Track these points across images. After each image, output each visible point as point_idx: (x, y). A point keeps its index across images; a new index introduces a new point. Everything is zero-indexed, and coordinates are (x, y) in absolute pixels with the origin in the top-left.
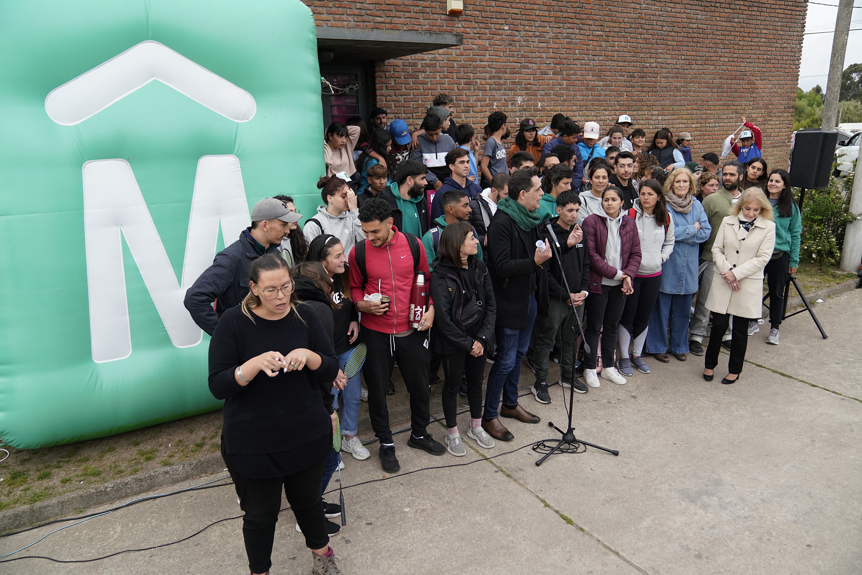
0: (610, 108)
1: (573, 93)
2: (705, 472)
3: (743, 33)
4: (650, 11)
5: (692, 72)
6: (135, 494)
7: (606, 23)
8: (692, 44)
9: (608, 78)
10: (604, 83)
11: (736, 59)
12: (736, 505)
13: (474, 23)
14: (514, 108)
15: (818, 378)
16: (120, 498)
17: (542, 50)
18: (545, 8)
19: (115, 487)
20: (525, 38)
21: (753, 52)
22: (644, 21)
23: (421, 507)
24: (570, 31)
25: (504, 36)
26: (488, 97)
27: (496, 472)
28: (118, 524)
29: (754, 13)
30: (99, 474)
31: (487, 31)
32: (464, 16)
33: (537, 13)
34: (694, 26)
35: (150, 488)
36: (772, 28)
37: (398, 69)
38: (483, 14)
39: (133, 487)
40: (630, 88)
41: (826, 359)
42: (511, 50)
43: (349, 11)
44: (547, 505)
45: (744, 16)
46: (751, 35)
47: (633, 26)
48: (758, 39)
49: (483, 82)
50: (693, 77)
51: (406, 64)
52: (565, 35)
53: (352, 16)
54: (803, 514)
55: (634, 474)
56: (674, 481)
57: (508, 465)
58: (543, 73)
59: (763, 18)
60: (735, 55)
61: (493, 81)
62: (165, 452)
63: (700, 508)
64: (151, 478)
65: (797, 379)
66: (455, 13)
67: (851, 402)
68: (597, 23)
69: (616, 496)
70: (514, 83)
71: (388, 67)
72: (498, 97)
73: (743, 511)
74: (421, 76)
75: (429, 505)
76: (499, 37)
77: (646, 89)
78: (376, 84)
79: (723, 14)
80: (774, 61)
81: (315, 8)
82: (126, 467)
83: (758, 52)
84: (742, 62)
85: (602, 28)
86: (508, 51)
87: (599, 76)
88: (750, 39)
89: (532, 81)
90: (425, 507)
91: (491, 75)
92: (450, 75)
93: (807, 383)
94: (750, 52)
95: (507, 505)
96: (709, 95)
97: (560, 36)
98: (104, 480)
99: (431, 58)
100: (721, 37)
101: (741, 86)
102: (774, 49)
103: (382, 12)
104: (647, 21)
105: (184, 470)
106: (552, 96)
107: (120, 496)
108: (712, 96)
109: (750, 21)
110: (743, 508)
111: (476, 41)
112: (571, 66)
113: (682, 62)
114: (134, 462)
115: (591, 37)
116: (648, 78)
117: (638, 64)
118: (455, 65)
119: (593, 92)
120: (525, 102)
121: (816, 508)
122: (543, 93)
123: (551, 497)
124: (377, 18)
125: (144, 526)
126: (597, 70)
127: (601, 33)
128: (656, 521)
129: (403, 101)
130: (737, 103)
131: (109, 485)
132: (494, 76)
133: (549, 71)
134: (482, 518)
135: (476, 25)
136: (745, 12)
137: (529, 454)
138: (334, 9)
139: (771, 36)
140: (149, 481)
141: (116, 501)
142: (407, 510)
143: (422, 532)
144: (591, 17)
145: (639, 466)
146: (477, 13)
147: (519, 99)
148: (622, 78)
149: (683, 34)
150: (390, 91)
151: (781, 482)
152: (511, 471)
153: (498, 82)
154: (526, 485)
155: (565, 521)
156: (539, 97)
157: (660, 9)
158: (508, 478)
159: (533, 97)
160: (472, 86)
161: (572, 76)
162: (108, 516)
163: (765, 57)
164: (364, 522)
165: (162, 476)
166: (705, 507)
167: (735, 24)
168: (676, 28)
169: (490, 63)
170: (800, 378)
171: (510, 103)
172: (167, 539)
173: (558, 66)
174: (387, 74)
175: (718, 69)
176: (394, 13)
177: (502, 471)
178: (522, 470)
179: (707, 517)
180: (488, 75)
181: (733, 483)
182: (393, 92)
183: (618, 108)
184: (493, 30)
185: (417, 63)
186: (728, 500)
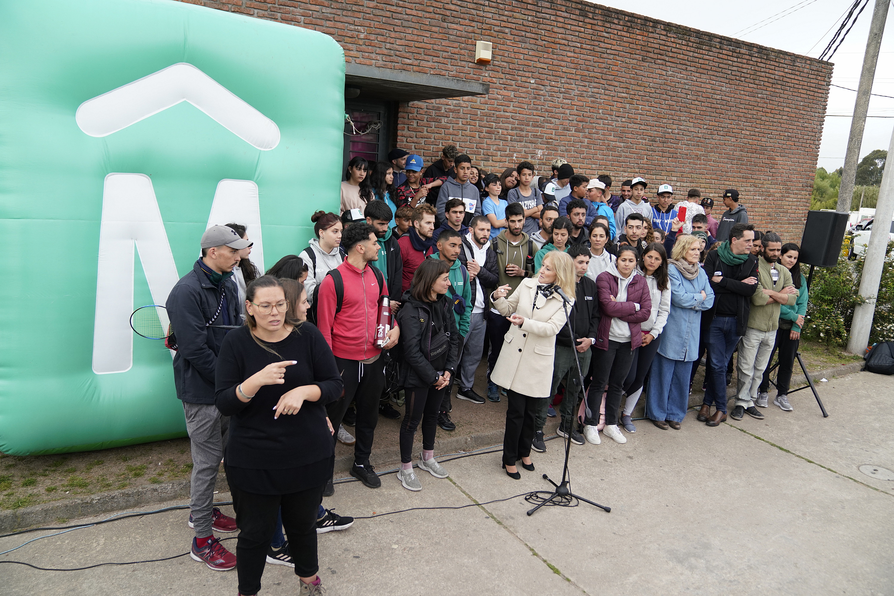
0: (629, 170)
1: (593, 151)
2: (695, 535)
3: (765, 109)
4: (676, 78)
5: (713, 142)
6: (121, 509)
7: (631, 85)
8: (715, 114)
9: (629, 139)
10: (625, 144)
11: (757, 134)
12: (723, 568)
13: (500, 73)
14: (533, 160)
15: (815, 454)
16: (106, 511)
17: (567, 106)
18: (572, 65)
19: (102, 500)
20: (550, 93)
21: (774, 128)
22: (669, 88)
23: (409, 545)
24: (596, 90)
25: (529, 89)
26: (508, 148)
27: (487, 518)
28: (102, 536)
29: (777, 90)
30: (86, 486)
31: (514, 82)
32: (492, 66)
33: (564, 69)
34: (718, 97)
35: (137, 504)
36: (794, 106)
37: (421, 111)
38: (511, 66)
39: (119, 502)
40: (651, 152)
41: (825, 437)
42: (535, 103)
43: (378, 51)
44: (535, 554)
45: (768, 93)
46: (773, 111)
47: (658, 92)
48: (781, 116)
49: (505, 132)
50: (714, 147)
51: (430, 108)
52: (590, 93)
53: (381, 56)
54: (787, 583)
55: (625, 531)
56: (663, 542)
57: (500, 513)
58: (564, 129)
59: (786, 96)
60: (757, 129)
61: (515, 132)
62: (155, 470)
63: (687, 569)
64: (139, 493)
65: (794, 454)
66: (482, 63)
67: (845, 480)
68: (623, 85)
69: (605, 551)
70: (535, 136)
71: (412, 109)
72: (518, 149)
73: (728, 575)
74: (444, 120)
75: (418, 544)
76: (524, 90)
77: (667, 154)
78: (398, 124)
79: (747, 88)
80: (794, 139)
81: (345, 44)
82: (114, 482)
83: (780, 129)
84: (763, 137)
85: (628, 90)
86: (532, 105)
87: (620, 137)
88: (772, 115)
89: (553, 136)
90: (413, 546)
91: (513, 126)
92: (473, 122)
93: (803, 458)
94: (771, 128)
95: (496, 550)
96: (729, 166)
97: (585, 94)
98: (91, 492)
99: (456, 104)
100: (744, 111)
101: (761, 161)
102: (795, 127)
103: (411, 54)
104: (672, 88)
105: (173, 489)
106: (572, 153)
107: (106, 509)
108: (732, 167)
109: (774, 98)
110: (730, 573)
111: (501, 92)
112: (594, 124)
113: (704, 131)
114: (122, 476)
115: (616, 99)
116: (669, 144)
117: (661, 129)
118: (479, 113)
119: (613, 152)
120: (545, 156)
121: (801, 579)
122: (564, 148)
123: (540, 546)
124: (406, 60)
125: (128, 541)
126: (619, 131)
127: (625, 95)
128: (643, 578)
129: (423, 143)
130: (755, 177)
131: (96, 497)
132: (516, 128)
133: (571, 127)
134: (470, 561)
135: (503, 76)
136: (769, 89)
137: (521, 503)
138: (364, 46)
139: (794, 115)
140: (136, 497)
141: (101, 514)
142: (395, 546)
143: (409, 569)
144: (617, 78)
145: (630, 525)
146: (505, 64)
147: (540, 153)
148: (644, 141)
149: (706, 104)
150: (412, 132)
151: (769, 550)
152: (502, 518)
153: (520, 133)
154: (516, 533)
155: (552, 571)
156: (559, 152)
157: (686, 78)
158: (498, 525)
159: (553, 152)
160: (493, 135)
161: (594, 135)
162: (92, 528)
163: (786, 134)
164: (352, 555)
165: (150, 493)
166: (692, 568)
167: (759, 100)
168: (701, 97)
169: (513, 114)
170: (797, 453)
171: (530, 155)
172: (151, 555)
173: (581, 124)
174: (410, 115)
175: (739, 141)
176: (423, 57)
177: (493, 517)
178: (512, 518)
179: (693, 578)
180: (510, 126)
181: (721, 548)
182: (414, 133)
183: (637, 170)
184: (519, 82)
185: (441, 108)
186: (715, 564)
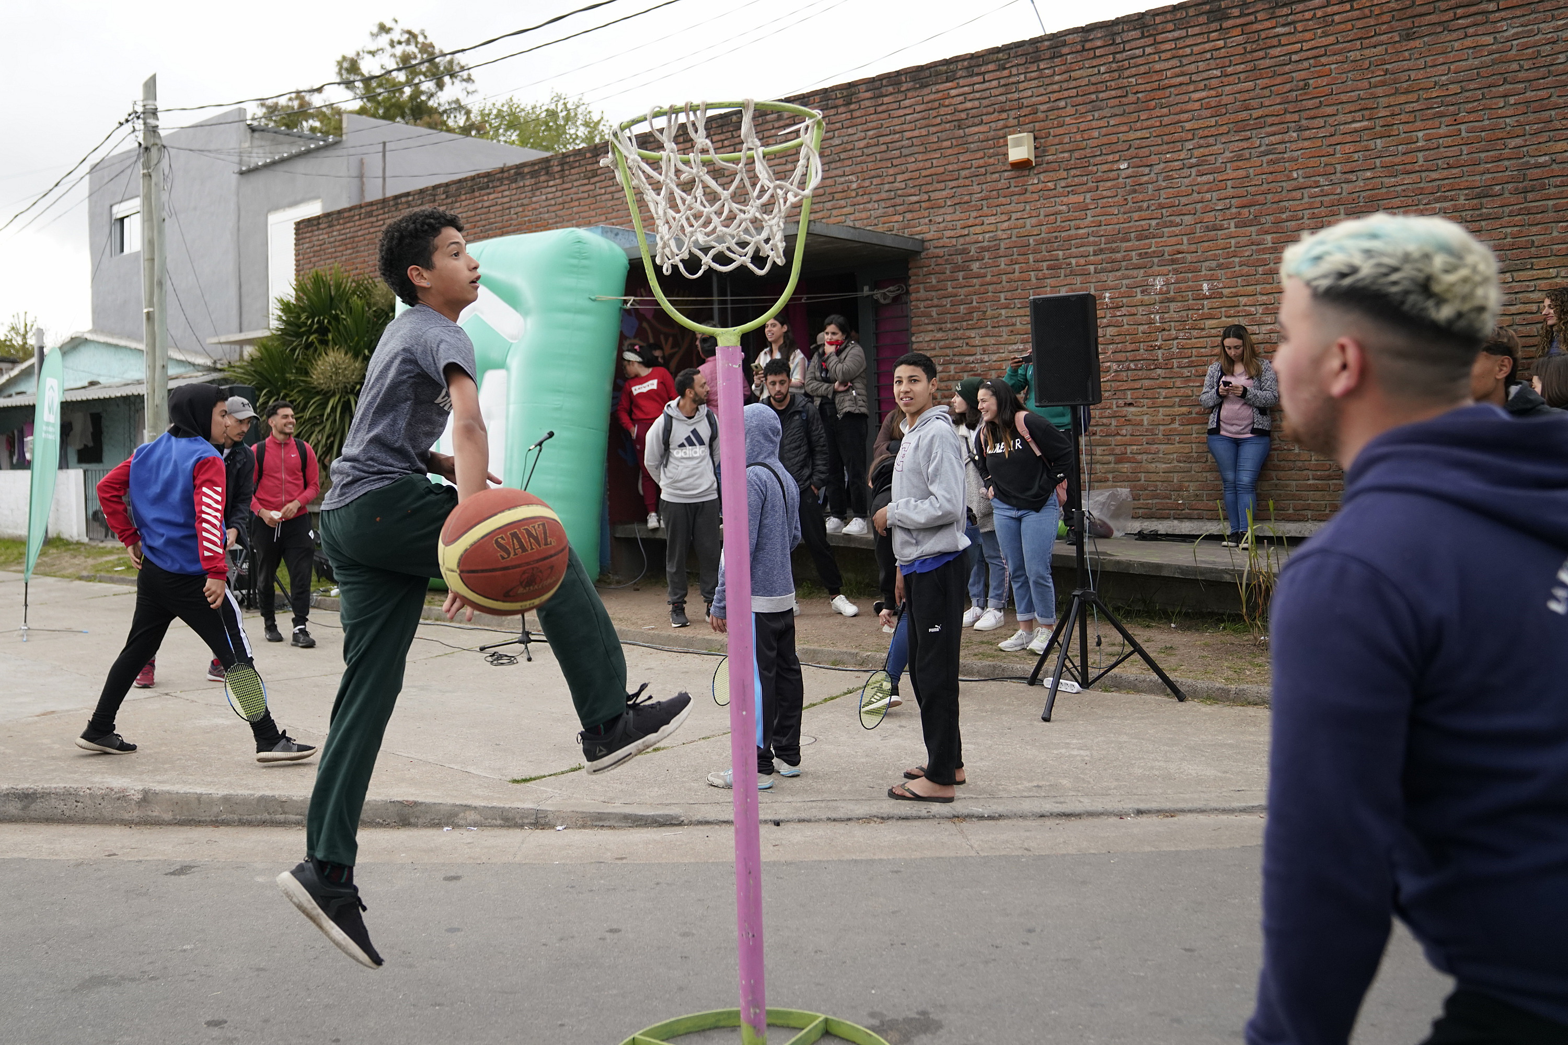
7: (1379, 100)
13: (1060, 171)
18: (1205, 113)
20: (1164, 174)
22: (1516, 66)
25: (1120, 180)
26: (1092, 285)
31: (1086, 178)
32: (1035, 167)
33: (1191, 125)
37: (940, 261)
38: (1078, 155)
42: (1135, 200)
43: (875, 197)
47: (1474, 86)
49: (1082, 261)
51: (952, 253)
52: (1262, 149)
53: (879, 203)
58: (1208, 229)
61: (1101, 257)
66: (1022, 166)
70: (1145, 255)
71: (926, 260)
72: (1109, 284)
74: (975, 266)
76: (1109, 184)
78: (908, 286)
85: (1368, 112)
86: (1129, 204)
91: (1097, 248)
92: (1023, 259)
97: (1250, 153)
99: (990, 237)
103: (919, 187)
111: (1066, 199)
115: (1336, 139)
120: (1172, 287)
126: (1360, 200)
127: (1365, 123)
132: (1102, 250)
133: (1225, 222)
135: (1064, 174)
144: (1332, 99)
146: (1068, 154)
147: (1158, 282)
150: (930, 293)
153: (1110, 257)
156: (1201, 273)
159: (1190, 275)
160: (1061, 271)
161: (1288, 223)
169: (1095, 229)
171: (1139, 290)
173: (1248, 211)
180: (1091, 249)
182: (934, 293)
184: (1098, 175)
185: (967, 249)
